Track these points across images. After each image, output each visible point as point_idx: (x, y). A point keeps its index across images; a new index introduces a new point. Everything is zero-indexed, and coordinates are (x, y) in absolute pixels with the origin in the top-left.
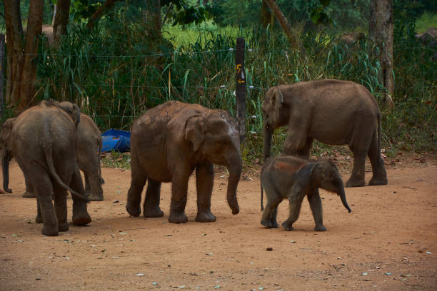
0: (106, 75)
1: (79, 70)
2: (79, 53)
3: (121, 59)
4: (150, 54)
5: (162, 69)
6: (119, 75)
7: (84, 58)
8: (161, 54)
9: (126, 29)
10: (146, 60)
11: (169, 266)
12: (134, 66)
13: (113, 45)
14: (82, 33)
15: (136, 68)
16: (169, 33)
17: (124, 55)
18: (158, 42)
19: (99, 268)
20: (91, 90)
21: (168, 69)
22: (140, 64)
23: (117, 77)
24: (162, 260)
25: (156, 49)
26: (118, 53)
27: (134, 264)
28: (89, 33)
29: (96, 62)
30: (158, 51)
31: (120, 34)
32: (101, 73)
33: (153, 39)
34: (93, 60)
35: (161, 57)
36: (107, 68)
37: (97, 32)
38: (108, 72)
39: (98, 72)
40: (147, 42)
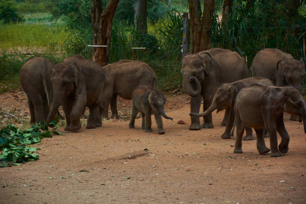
0: (259, 40)
1: (240, 37)
2: (240, 26)
3: (269, 30)
4: (290, 26)
5: (298, 37)
6: (268, 41)
7: (243, 29)
8: (298, 26)
9: (273, 8)
10: (287, 31)
11: (303, 175)
12: (279, 34)
13: (264, 20)
14: (243, 12)
15: (280, 36)
16: (304, 11)
17: (272, 26)
18: (296, 18)
19: (253, 177)
20: (249, 51)
21: (303, 36)
22: (283, 33)
23: (267, 42)
24: (297, 171)
25: (294, 22)
26: (268, 25)
27: (278, 174)
28: (248, 11)
29: (252, 32)
30: (296, 23)
31: (269, 12)
32: (256, 39)
33: (293, 15)
34: (250, 30)
35: (298, 28)
36: (260, 36)
37: (253, 11)
38: (261, 39)
39: (254, 39)
40: (288, 18)
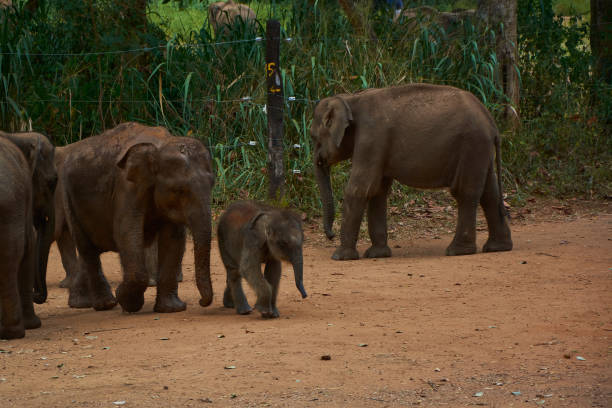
0: (58, 83)
1: (15, 76)
2: (15, 51)
3: (82, 58)
4: (128, 48)
5: (147, 73)
6: (80, 84)
7: (24, 58)
8: (146, 49)
9: (89, 9)
10: (122, 59)
11: (166, 388)
12: (103, 69)
13: (69, 35)
14: (19, 18)
15: (106, 71)
16: (158, 14)
17: (88, 50)
18: (141, 30)
19: (54, 395)
20: (36, 108)
21: (157, 73)
22: (112, 66)
23: (76, 87)
24: (154, 379)
25: (139, 40)
26: (76, 48)
27: (110, 387)
28: (31, 16)
29: (42, 63)
30: (141, 43)
31: (80, 18)
32: (52, 82)
33: (134, 24)
34: (38, 60)
35: (146, 54)
36: (60, 72)
37: (44, 16)
38: (61, 79)
39: (46, 79)
40: (123, 30)
